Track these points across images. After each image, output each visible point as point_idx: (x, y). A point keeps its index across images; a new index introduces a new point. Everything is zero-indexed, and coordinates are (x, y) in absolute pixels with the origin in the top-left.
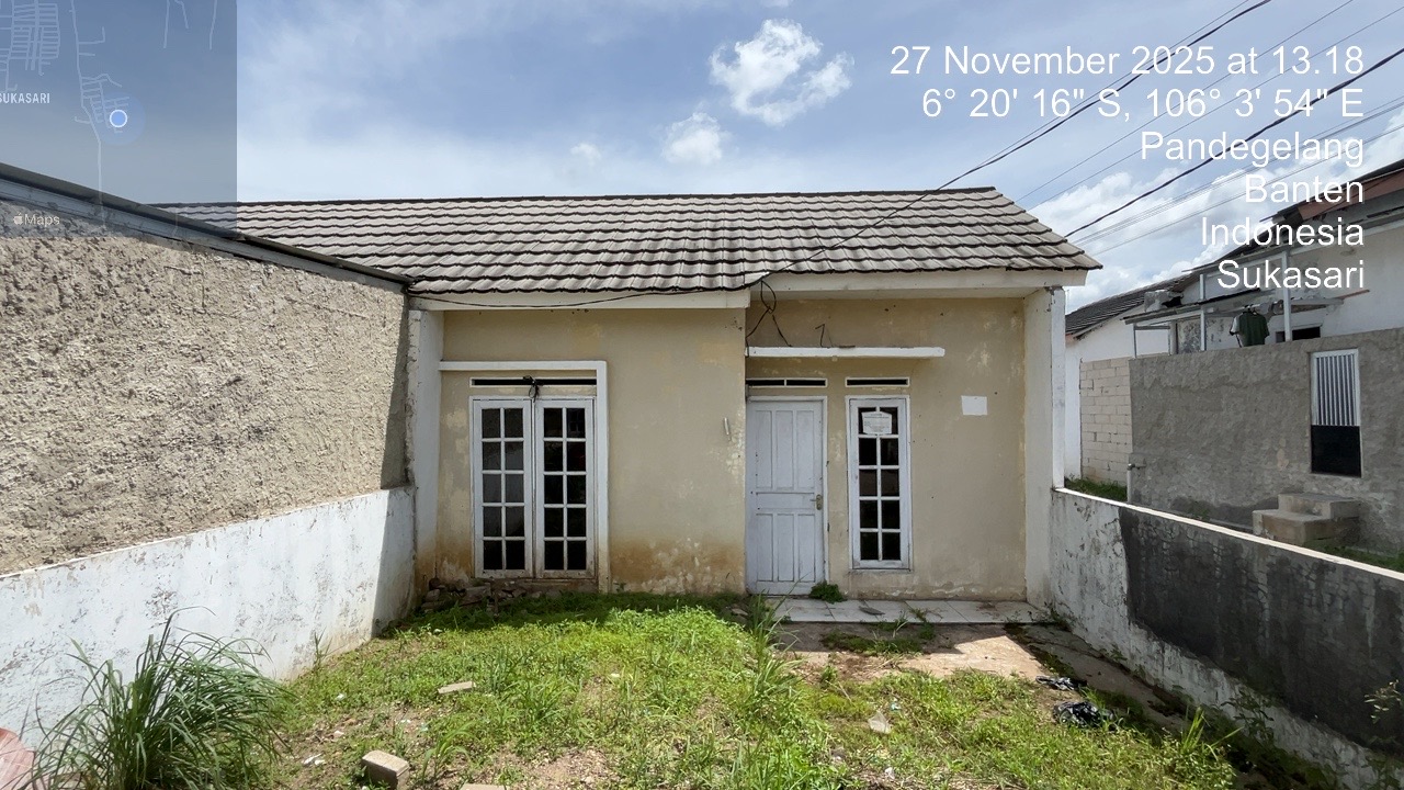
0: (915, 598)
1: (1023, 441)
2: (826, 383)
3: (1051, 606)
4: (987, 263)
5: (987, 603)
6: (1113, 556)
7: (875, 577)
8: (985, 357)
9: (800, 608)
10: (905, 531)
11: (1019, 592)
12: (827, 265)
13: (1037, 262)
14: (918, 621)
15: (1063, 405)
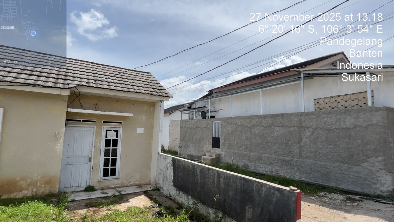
0: (119, 187)
1: (152, 140)
2: (96, 122)
3: (156, 185)
4: (146, 92)
5: (140, 186)
6: (171, 170)
7: (107, 182)
8: (144, 117)
9: (80, 195)
10: (118, 167)
11: (148, 182)
12: (99, 86)
13: (158, 94)
14: (119, 194)
15: (162, 131)
